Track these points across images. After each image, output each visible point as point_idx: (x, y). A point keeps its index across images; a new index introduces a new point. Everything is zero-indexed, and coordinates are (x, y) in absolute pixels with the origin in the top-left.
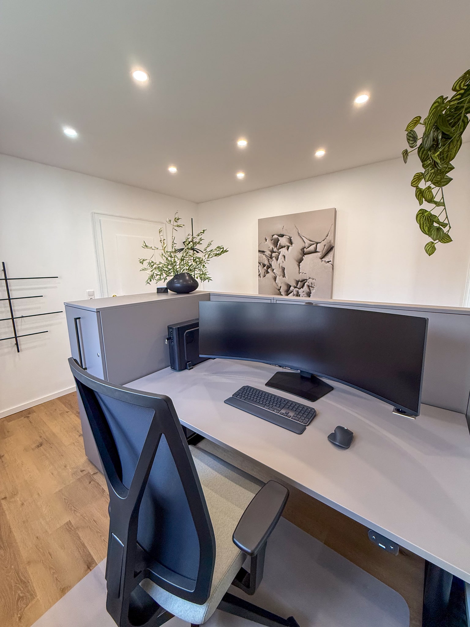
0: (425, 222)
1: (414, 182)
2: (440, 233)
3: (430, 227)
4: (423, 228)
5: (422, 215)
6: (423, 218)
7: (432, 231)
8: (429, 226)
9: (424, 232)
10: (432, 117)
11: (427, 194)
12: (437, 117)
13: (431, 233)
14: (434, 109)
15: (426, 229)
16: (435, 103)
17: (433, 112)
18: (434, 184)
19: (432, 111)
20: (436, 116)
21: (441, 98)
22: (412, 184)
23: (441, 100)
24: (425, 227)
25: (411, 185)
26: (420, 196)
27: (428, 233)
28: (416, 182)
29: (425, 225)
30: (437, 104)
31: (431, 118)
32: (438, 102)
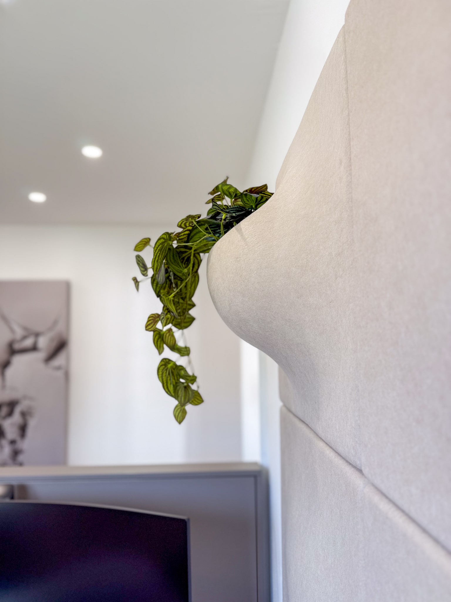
0: (169, 378)
1: (149, 325)
2: (189, 393)
3: (176, 385)
4: (167, 388)
5: (164, 368)
6: (166, 373)
7: (178, 391)
8: (174, 383)
9: (168, 392)
10: (160, 254)
11: (167, 339)
12: (165, 253)
13: (178, 393)
14: (159, 246)
15: (171, 388)
16: (159, 239)
17: (159, 248)
18: (175, 326)
19: (157, 248)
20: (164, 251)
21: (166, 235)
22: (146, 327)
23: (167, 237)
24: (169, 385)
25: (146, 330)
26: (159, 343)
27: (173, 394)
28: (151, 325)
29: (169, 382)
30: (162, 240)
31: (158, 254)
32: (164, 238)
